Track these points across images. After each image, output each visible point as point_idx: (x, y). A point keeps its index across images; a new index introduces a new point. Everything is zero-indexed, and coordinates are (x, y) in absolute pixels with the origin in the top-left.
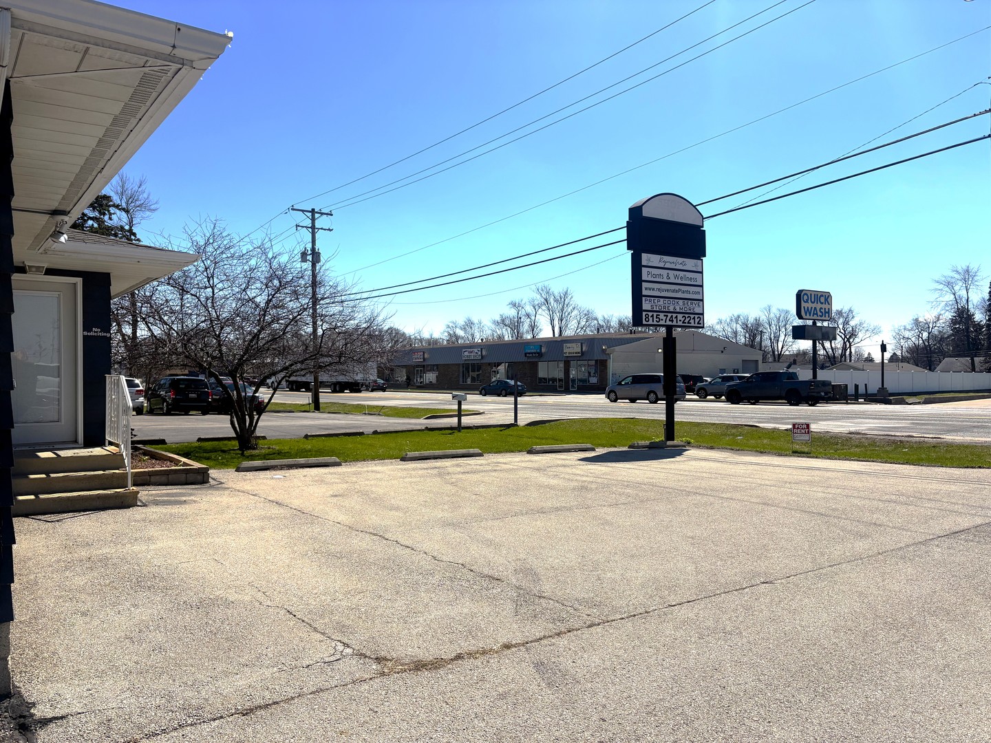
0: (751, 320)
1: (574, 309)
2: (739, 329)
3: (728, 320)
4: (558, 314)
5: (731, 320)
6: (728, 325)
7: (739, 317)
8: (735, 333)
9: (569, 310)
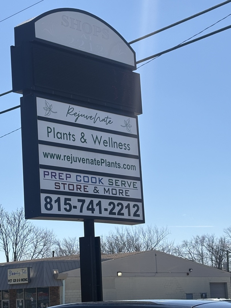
0: (217, 242)
1: (30, 231)
2: (205, 251)
3: (193, 242)
4: (12, 238)
5: (197, 242)
6: (194, 247)
7: (204, 238)
8: (202, 255)
9: (25, 233)
